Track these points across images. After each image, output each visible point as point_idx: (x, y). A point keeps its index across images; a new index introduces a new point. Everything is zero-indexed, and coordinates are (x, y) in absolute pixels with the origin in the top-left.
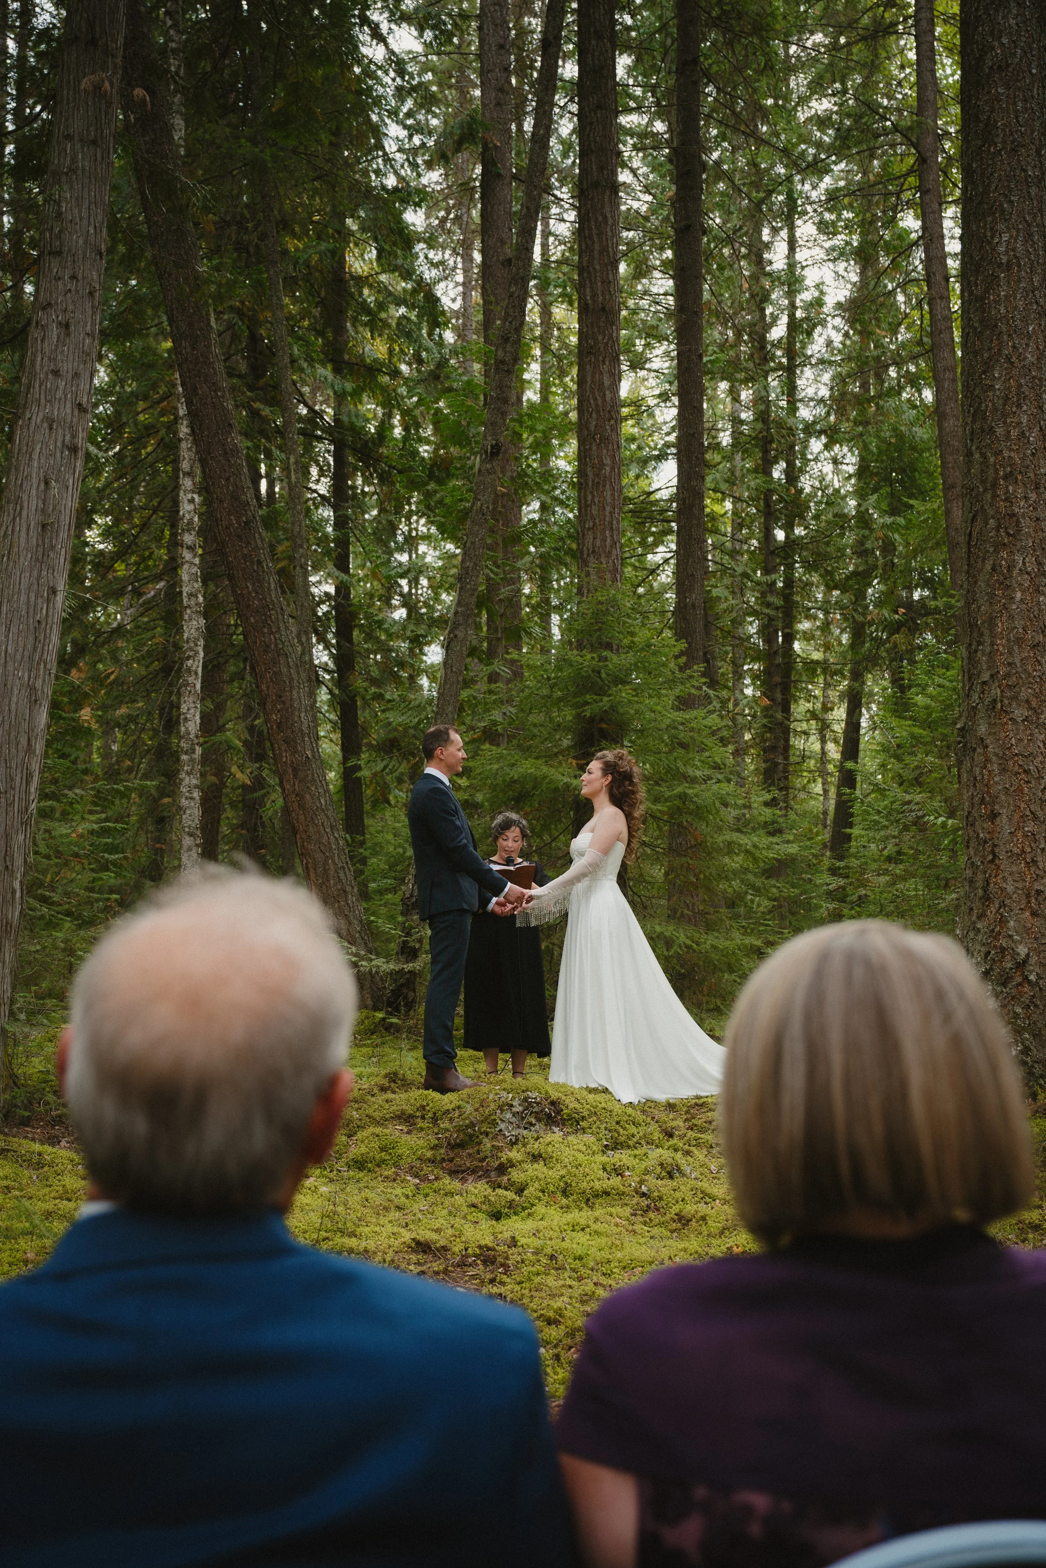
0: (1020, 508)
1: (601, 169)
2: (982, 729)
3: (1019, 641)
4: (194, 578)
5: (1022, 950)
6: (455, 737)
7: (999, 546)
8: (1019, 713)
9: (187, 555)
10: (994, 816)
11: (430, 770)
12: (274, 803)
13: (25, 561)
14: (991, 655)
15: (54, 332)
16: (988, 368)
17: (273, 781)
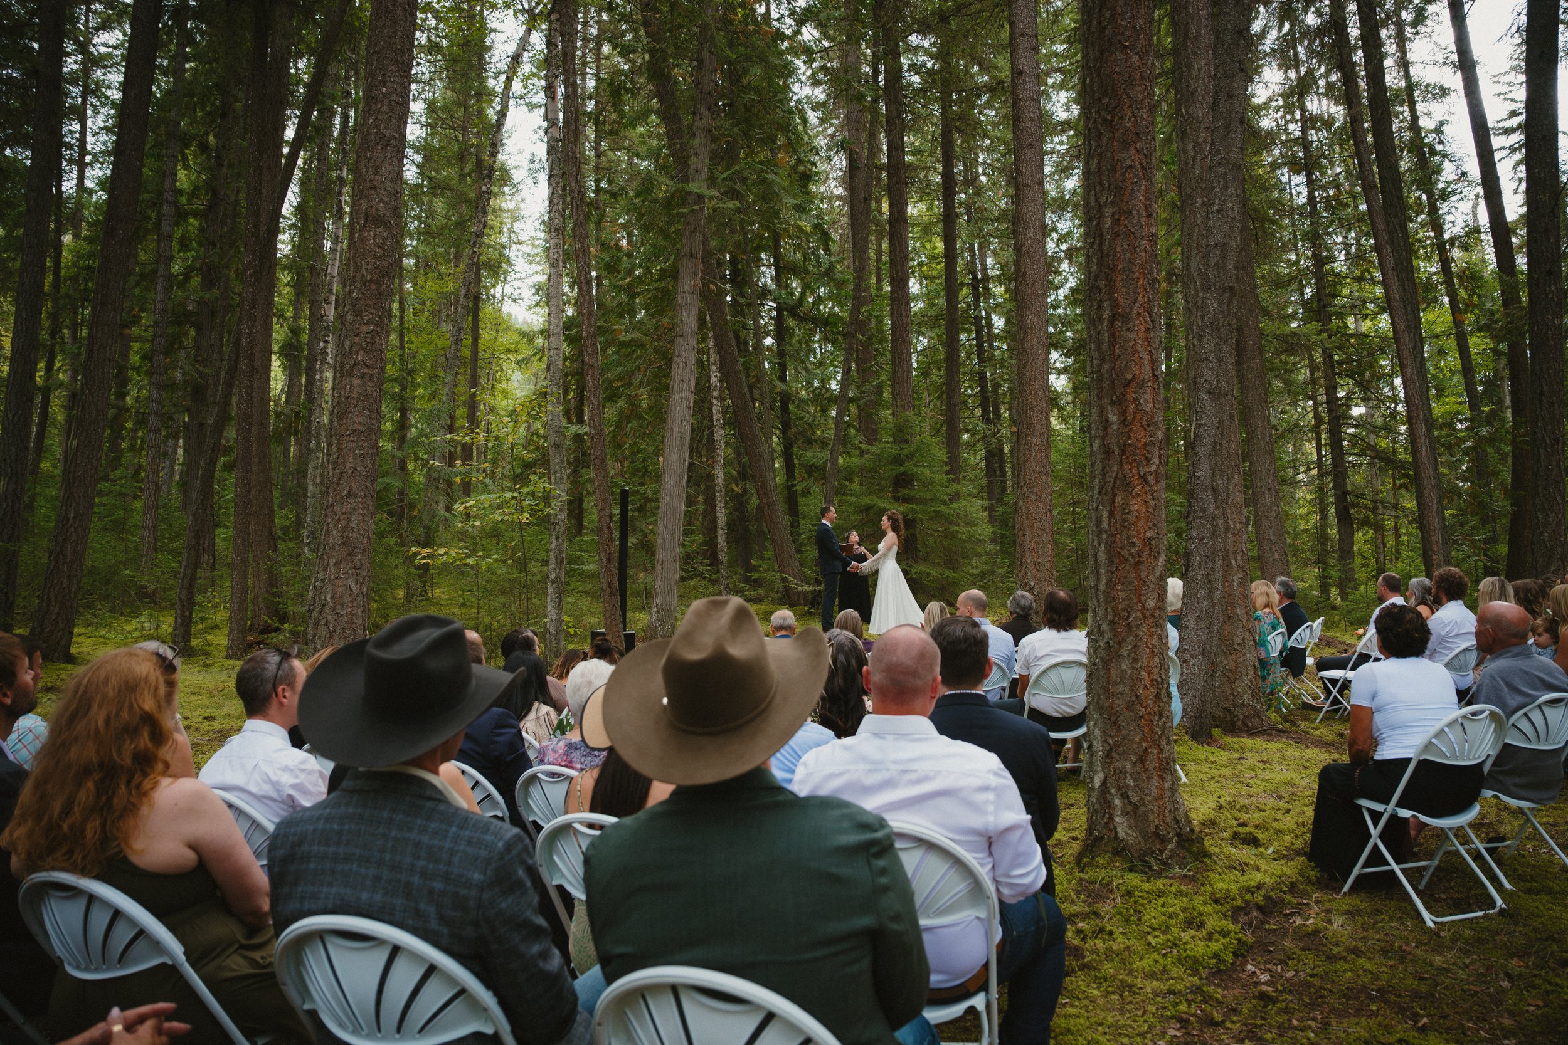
0: (1035, 420)
1: (899, 212)
2: (1021, 503)
3: (1034, 471)
4: (718, 412)
5: (1032, 584)
6: (833, 509)
7: (1027, 435)
8: (1033, 497)
9: (715, 402)
10: (1024, 535)
11: (824, 521)
12: (754, 502)
13: (675, 451)
14: (1025, 475)
15: (682, 365)
16: (1024, 367)
17: (754, 491)
